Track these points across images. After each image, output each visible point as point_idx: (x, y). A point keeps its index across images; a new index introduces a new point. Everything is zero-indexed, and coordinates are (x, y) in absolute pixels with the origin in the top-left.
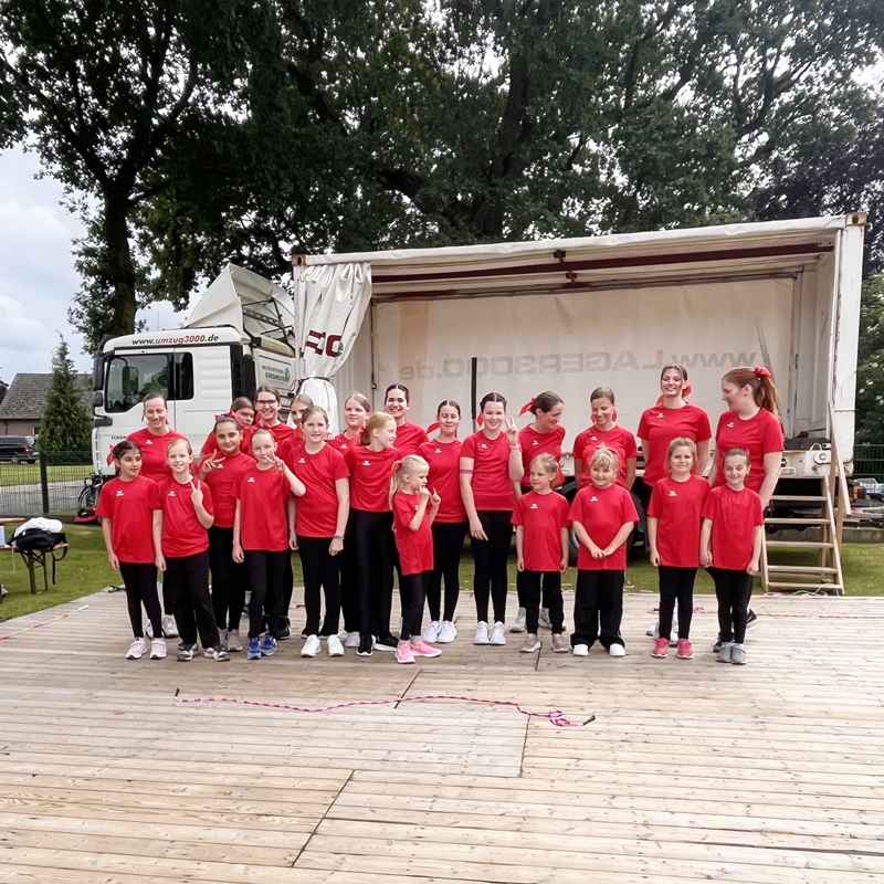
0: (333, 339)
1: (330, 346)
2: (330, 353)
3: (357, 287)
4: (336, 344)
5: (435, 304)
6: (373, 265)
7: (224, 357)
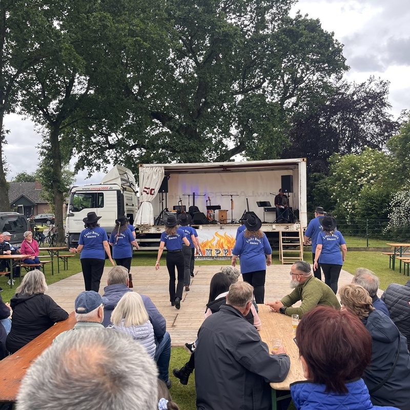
0: (152, 189)
1: (151, 192)
2: (151, 194)
3: (160, 174)
4: (153, 191)
5: (181, 175)
6: (165, 167)
7: (114, 194)
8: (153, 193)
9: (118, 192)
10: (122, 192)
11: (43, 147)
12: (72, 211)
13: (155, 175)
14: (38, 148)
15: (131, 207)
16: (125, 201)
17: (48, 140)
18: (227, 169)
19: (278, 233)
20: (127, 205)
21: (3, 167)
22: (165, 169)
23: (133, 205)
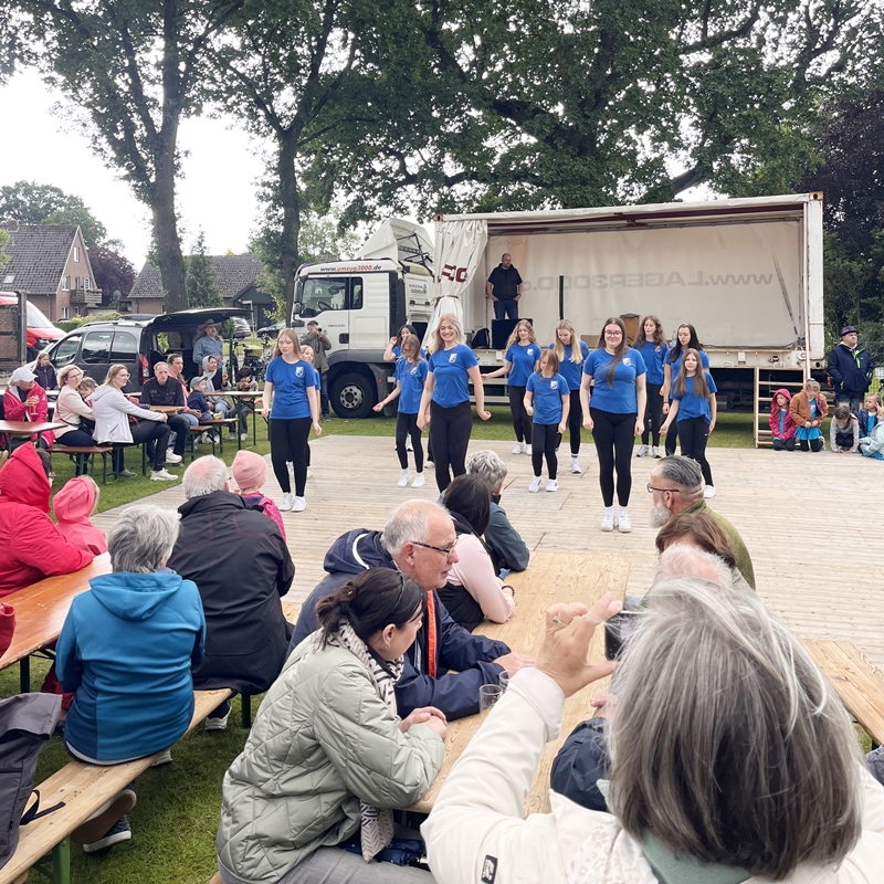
0: (461, 270)
1: (459, 275)
2: (459, 280)
4: (463, 274)
5: (532, 238)
6: (488, 220)
7: (385, 281)
8: (462, 277)
9: (393, 275)
10: (400, 276)
11: (264, 185)
12: (301, 316)
13: (469, 239)
14: (257, 184)
15: (423, 308)
16: (409, 296)
17: (274, 169)
18: (637, 221)
19: (752, 371)
20: (412, 302)
21: (175, 225)
22: (489, 225)
23: (427, 304)
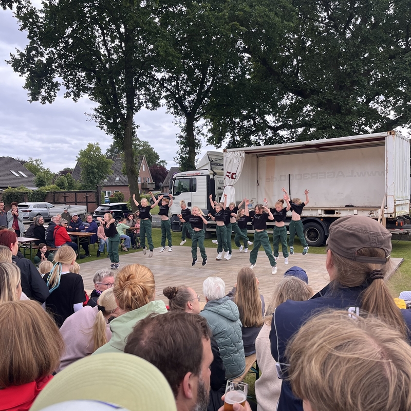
0: (233, 174)
1: (232, 176)
2: (233, 178)
3: (240, 159)
4: (234, 175)
6: (245, 151)
7: (204, 179)
9: (208, 176)
13: (236, 159)
16: (217, 185)
17: (184, 130)
20: (219, 188)
